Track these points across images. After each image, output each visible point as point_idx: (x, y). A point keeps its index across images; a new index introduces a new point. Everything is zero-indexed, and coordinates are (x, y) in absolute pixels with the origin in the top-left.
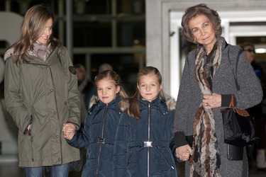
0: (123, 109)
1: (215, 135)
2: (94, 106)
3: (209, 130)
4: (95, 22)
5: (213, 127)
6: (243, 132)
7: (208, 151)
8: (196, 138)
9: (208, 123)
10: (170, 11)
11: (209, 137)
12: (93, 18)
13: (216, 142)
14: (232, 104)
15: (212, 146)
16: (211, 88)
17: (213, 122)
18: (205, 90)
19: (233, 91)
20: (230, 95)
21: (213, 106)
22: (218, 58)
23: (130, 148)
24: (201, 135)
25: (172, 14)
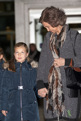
0: (5, 68)
1: (61, 83)
3: (57, 79)
5: (60, 77)
6: (78, 81)
7: (57, 92)
8: (50, 84)
9: (57, 76)
10: (29, 9)
11: (57, 84)
13: (62, 87)
14: (71, 64)
15: (59, 89)
16: (59, 55)
17: (60, 75)
18: (55, 56)
20: (70, 59)
21: (60, 65)
22: (64, 37)
23: (10, 90)
24: (53, 82)
25: (31, 11)
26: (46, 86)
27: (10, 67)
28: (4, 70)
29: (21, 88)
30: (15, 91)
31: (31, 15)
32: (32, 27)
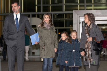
0: (66, 42)
1: (91, 48)
3: (89, 47)
4: (60, 20)
5: (90, 46)
6: (98, 47)
7: (89, 53)
8: (86, 49)
9: (89, 45)
10: (79, 17)
11: (89, 49)
12: (59, 19)
13: (91, 50)
14: (95, 40)
15: (90, 51)
16: (89, 36)
17: (90, 45)
18: (88, 36)
19: (95, 36)
20: (95, 38)
22: (91, 27)
24: (87, 48)
25: (80, 18)
27: (69, 41)
28: (66, 43)
29: (74, 51)
30: (71, 52)
31: (80, 20)
32: (81, 25)
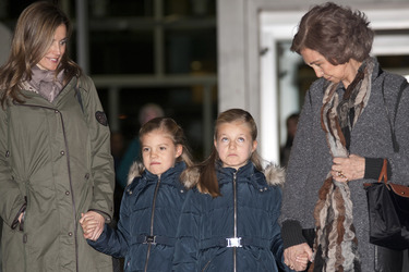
0: (188, 184)
1: (353, 229)
2: (136, 180)
3: (341, 218)
5: (349, 213)
6: (402, 224)
7: (339, 256)
8: (320, 233)
9: (341, 207)
10: (260, 11)
11: (341, 232)
12: (122, 24)
13: (355, 241)
14: (383, 174)
15: (346, 247)
17: (349, 204)
18: (337, 149)
20: (381, 160)
21: (349, 177)
22: (364, 93)
23: (203, 251)
24: (328, 228)
25: (265, 16)
26: (309, 237)
27: (203, 182)
31: (265, 29)
